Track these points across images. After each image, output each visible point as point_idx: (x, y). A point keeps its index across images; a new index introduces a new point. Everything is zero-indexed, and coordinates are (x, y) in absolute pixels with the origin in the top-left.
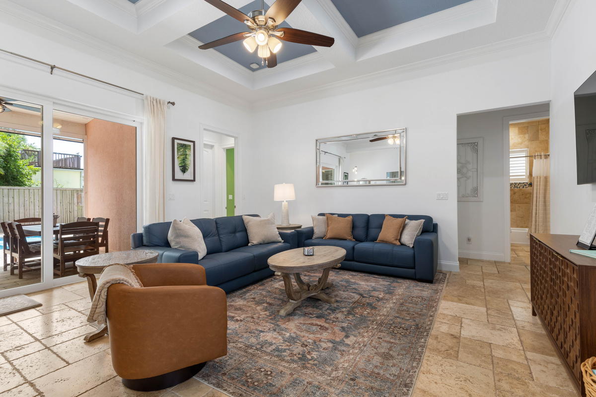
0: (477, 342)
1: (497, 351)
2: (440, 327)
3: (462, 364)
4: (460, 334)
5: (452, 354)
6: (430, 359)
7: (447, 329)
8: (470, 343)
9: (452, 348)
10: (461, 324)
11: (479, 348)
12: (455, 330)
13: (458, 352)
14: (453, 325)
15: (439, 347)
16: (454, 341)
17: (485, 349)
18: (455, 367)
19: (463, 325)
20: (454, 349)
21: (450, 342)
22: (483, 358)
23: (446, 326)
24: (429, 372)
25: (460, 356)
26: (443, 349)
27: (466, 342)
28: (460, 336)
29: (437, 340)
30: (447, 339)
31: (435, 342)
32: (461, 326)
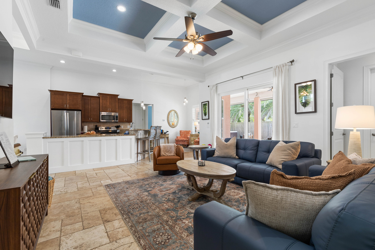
0: (92, 226)
1: (79, 226)
2: (120, 223)
3: (96, 210)
4: (104, 226)
5: (103, 211)
6: (111, 205)
7: (114, 224)
8: (96, 222)
9: (105, 214)
10: (108, 234)
11: (90, 222)
12: (109, 225)
13: (100, 214)
14: (112, 229)
15: (111, 211)
16: (105, 218)
17: (86, 223)
18: (99, 207)
19: (106, 234)
20: (103, 214)
21: (107, 216)
22: (87, 217)
23: (116, 226)
24: (108, 201)
25: (99, 212)
26: (108, 211)
27: (98, 221)
28: (104, 223)
29: (114, 214)
30: (110, 217)
31: (115, 212)
32: (107, 232)
